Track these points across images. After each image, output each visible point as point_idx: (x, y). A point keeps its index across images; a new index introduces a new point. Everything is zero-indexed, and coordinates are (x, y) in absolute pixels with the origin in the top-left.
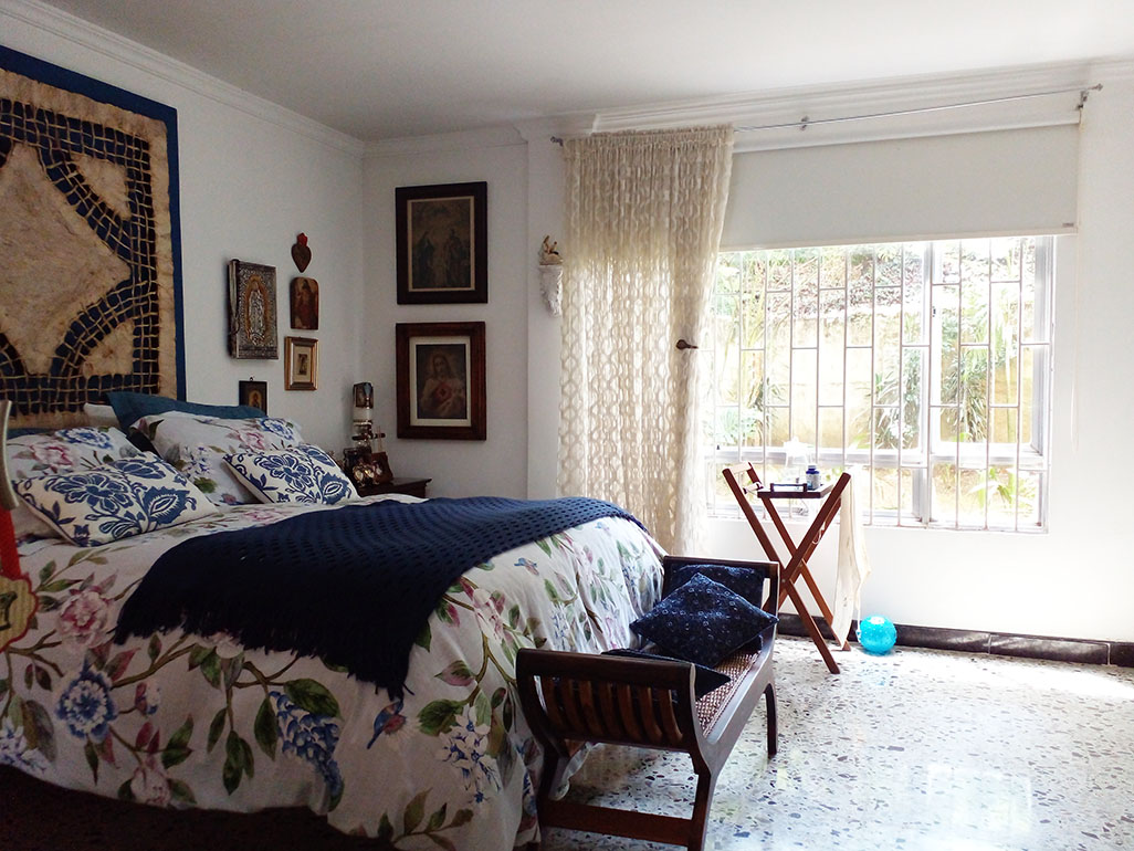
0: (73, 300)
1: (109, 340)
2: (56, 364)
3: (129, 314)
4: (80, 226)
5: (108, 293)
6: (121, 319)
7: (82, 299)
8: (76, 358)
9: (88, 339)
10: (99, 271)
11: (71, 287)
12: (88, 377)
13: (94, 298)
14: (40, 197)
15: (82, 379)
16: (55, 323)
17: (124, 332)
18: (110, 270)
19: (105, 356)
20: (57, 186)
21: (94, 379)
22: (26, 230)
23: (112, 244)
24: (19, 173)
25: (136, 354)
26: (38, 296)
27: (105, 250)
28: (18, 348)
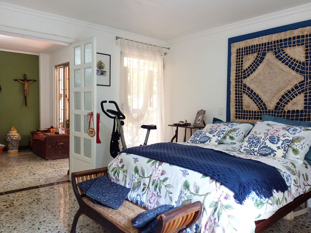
0: (283, 90)
1: (294, 100)
2: (276, 107)
3: (303, 91)
4: (286, 68)
5: (294, 86)
6: (300, 93)
7: (285, 89)
8: (283, 105)
9: (287, 100)
10: (292, 80)
11: (282, 86)
12: (286, 111)
13: (289, 88)
14: (273, 64)
15: (285, 111)
16: (277, 96)
17: (300, 97)
18: (296, 79)
19: (293, 105)
20: (278, 59)
21: (289, 112)
22: (269, 73)
23: (297, 71)
24: (268, 60)
25: (305, 104)
26: (272, 90)
27: (294, 73)
28: (266, 103)
